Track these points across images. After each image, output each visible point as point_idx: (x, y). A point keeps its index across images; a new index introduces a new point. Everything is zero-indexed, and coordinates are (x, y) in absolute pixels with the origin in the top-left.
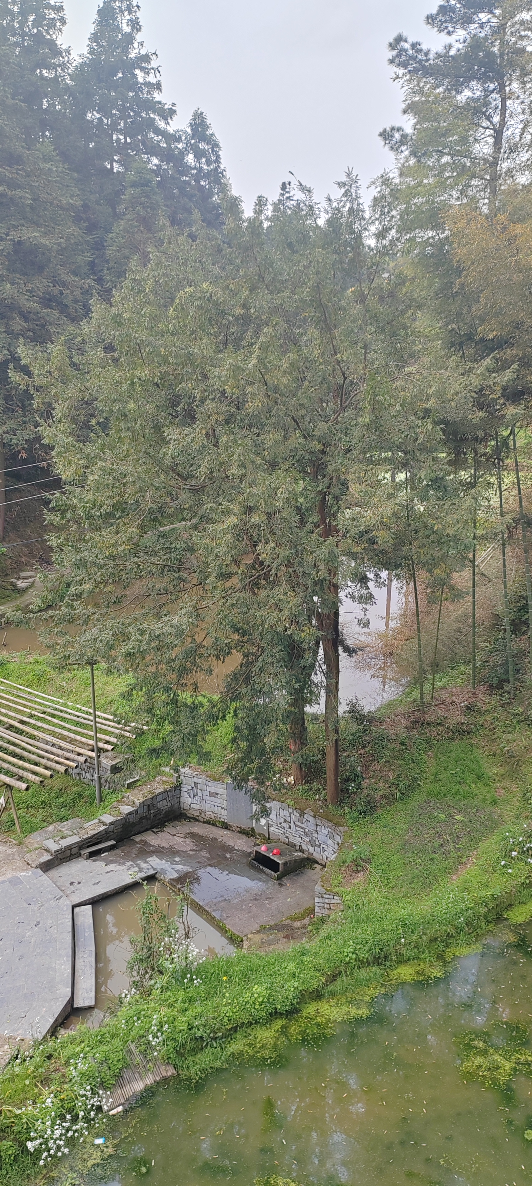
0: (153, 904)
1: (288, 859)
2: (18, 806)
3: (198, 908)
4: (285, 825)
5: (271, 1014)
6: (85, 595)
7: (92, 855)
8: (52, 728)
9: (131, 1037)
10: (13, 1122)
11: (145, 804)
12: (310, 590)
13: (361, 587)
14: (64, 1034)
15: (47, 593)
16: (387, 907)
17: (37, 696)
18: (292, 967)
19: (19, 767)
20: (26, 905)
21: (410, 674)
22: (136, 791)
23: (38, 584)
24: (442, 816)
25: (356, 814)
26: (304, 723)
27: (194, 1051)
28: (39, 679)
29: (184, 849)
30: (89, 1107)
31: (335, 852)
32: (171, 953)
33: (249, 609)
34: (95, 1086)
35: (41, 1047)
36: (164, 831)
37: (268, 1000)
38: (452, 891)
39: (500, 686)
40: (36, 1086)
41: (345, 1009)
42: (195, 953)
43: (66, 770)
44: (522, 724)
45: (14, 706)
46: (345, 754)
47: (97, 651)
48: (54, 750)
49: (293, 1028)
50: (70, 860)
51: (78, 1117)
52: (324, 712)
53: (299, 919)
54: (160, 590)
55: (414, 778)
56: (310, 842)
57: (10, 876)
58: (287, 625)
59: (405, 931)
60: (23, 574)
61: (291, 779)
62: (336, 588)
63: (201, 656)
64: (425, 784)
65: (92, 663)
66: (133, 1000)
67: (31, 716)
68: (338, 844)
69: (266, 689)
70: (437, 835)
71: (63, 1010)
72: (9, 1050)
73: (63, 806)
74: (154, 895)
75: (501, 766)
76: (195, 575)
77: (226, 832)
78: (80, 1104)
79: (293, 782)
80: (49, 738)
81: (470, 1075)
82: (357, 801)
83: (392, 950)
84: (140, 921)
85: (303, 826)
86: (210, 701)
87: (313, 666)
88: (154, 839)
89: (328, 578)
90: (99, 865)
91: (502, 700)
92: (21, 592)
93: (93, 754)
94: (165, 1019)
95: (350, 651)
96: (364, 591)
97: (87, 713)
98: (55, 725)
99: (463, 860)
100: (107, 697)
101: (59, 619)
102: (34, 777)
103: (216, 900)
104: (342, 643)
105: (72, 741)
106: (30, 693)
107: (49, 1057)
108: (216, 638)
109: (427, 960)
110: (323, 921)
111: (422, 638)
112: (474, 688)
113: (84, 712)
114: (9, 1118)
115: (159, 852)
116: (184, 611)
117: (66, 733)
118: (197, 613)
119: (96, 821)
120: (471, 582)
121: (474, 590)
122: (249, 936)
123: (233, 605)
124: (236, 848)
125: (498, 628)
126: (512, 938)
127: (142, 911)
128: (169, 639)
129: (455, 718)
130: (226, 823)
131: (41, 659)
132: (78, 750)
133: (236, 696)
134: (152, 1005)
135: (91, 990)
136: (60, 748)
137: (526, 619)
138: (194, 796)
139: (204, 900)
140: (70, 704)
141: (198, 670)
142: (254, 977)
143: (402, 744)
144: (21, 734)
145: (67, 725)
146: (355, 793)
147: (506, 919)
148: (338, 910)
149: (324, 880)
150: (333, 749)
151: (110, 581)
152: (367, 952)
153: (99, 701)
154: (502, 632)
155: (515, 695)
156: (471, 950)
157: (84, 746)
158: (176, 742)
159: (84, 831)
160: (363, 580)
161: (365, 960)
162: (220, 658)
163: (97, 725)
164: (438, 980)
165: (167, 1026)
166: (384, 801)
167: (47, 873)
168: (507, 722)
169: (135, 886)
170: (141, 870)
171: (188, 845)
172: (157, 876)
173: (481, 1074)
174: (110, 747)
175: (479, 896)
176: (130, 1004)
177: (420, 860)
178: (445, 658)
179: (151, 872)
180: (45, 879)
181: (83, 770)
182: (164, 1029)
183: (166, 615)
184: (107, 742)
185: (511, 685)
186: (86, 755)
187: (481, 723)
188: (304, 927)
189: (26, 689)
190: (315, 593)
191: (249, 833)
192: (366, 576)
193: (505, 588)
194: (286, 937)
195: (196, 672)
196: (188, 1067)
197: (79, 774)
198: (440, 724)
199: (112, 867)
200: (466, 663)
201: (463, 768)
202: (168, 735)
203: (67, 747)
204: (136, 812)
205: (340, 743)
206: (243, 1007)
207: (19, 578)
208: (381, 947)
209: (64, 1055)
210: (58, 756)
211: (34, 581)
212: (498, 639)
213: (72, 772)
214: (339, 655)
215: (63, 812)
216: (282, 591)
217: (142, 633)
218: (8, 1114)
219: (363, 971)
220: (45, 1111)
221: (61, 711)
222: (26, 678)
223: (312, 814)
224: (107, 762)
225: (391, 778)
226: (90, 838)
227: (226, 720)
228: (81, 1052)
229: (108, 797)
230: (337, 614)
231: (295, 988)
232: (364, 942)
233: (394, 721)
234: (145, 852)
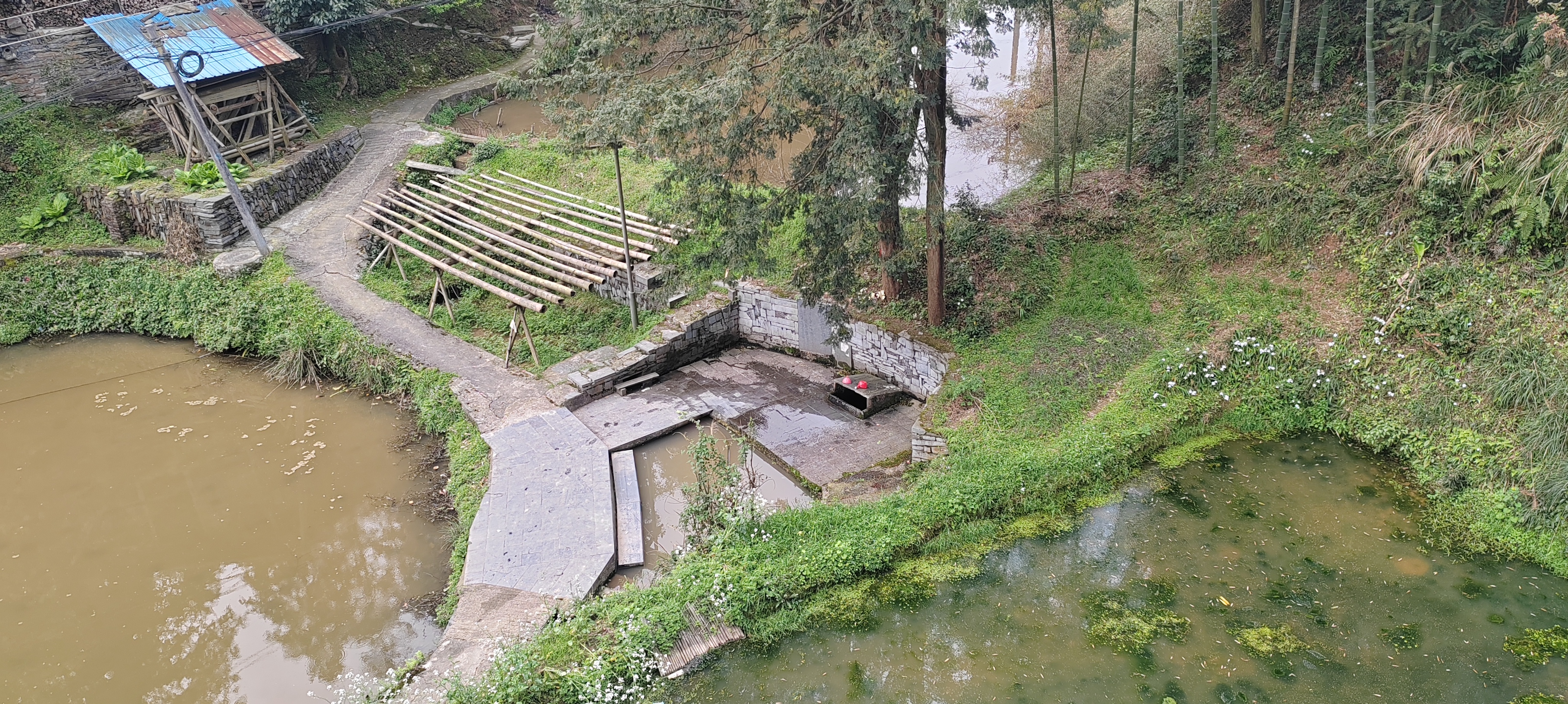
0: (709, 447)
1: (877, 393)
2: (533, 331)
3: (765, 453)
4: (874, 352)
5: (857, 573)
6: (601, 52)
7: (630, 390)
8: (569, 233)
9: (689, 597)
10: (558, 685)
11: (694, 327)
12: (907, 37)
13: (978, 32)
14: (608, 593)
15: (550, 51)
16: (1003, 450)
17: (547, 192)
18: (883, 520)
19: (531, 284)
20: (552, 450)
21: (1042, 153)
22: (682, 311)
23: (540, 41)
24: (1079, 338)
25: (966, 337)
26: (898, 220)
27: (765, 613)
28: (548, 170)
29: (746, 383)
30: (644, 670)
31: (937, 385)
32: (734, 504)
33: (823, 66)
34: (649, 648)
35: (583, 606)
36: (719, 361)
37: (854, 557)
38: (1088, 430)
39: (1164, 166)
40: (581, 647)
41: (948, 567)
42: (763, 504)
43: (591, 286)
44: (1191, 217)
45: (518, 205)
46: (952, 261)
47: (620, 126)
48: (574, 261)
49: (885, 588)
50: (603, 397)
51: (632, 681)
52: (925, 206)
53: (892, 465)
54: (701, 43)
55: (1044, 290)
56: (905, 372)
57: (530, 416)
58: (876, 88)
59: (1026, 479)
60: (517, 29)
61: (881, 294)
62: (943, 33)
63: (760, 133)
64: (1057, 297)
65: (616, 146)
66: (689, 557)
67: (542, 218)
68: (942, 374)
69: (847, 175)
70: (1072, 362)
71: (607, 567)
72: (546, 610)
73: (590, 330)
74: (709, 437)
75: (1160, 273)
76: (748, 20)
77: (798, 361)
78: (633, 667)
79: (883, 298)
80: (567, 246)
81: (1100, 639)
82: (967, 320)
83: (1009, 500)
84: (694, 468)
85: (896, 352)
86: (773, 193)
87: (910, 144)
88: (706, 371)
89: (932, 20)
90: (639, 402)
91: (1166, 186)
92: (516, 53)
93: (625, 266)
94: (729, 578)
95: (959, 121)
96: (981, 38)
97: (613, 212)
98: (572, 229)
99: (1104, 393)
100: (639, 191)
101: (569, 86)
102: (550, 295)
103: (787, 444)
104: (951, 112)
105: (596, 249)
106: (538, 188)
107: (594, 617)
108: (779, 107)
109: (1053, 512)
110: (922, 467)
111: (1060, 103)
112: (1129, 170)
113: (609, 211)
114: (553, 680)
115: (714, 386)
116: (735, 70)
117: (587, 239)
118: (753, 73)
119: (633, 349)
120: (1132, 23)
121: (1135, 34)
122: (829, 485)
123: (801, 60)
124: (811, 380)
125: (1166, 87)
126: (1161, 485)
127: (695, 455)
128: (716, 110)
129: (1101, 210)
130: (798, 350)
131: (549, 142)
132: (605, 260)
133: (808, 186)
134: (712, 562)
135: (638, 546)
136: (582, 258)
137: (1207, 73)
138: (756, 317)
139: (772, 443)
140: (590, 201)
141: (757, 153)
142: (836, 531)
143: (1029, 245)
144: (530, 241)
145: (588, 229)
146: (965, 310)
147: (1156, 464)
148: (942, 453)
149: (923, 418)
150: (937, 253)
151: (634, 32)
152: (978, 503)
153: (629, 197)
154: (1171, 93)
155: (1185, 179)
156: (1108, 500)
157: (613, 255)
158: (729, 246)
159: (618, 362)
160: (981, 21)
161: (974, 512)
162: (785, 136)
163: (628, 227)
164: (1065, 535)
165: (731, 585)
166: (1002, 320)
167: (575, 412)
168: (1172, 215)
169: (687, 426)
170: (692, 408)
171: (750, 378)
172: (713, 415)
173: (1113, 637)
174: (645, 256)
175: (1122, 436)
176: (685, 562)
177: (1048, 394)
178: (1091, 131)
179: (705, 410)
180: (572, 418)
181: (613, 285)
182: (728, 589)
183: (710, 77)
184: (642, 250)
185: (1179, 166)
186: (615, 267)
187: (1135, 217)
188: (899, 474)
189: (532, 183)
190: (913, 41)
191: (828, 362)
192: (985, 16)
193: (1180, 28)
194: (876, 486)
195: (754, 154)
196: (759, 630)
197: (608, 291)
198: (1079, 219)
199: (655, 404)
200: (1119, 137)
201: (1109, 276)
202: (719, 239)
203: (591, 257)
204: (683, 337)
205: (946, 246)
206: (823, 566)
207: (512, 34)
208: (995, 497)
209: (612, 615)
210: (579, 268)
211: (533, 38)
212: (1165, 103)
213: (600, 288)
214: (945, 130)
215: (591, 339)
216: (868, 38)
217: (680, 101)
218: (551, 676)
219: (971, 524)
220: (595, 675)
221: (580, 211)
222: (531, 168)
223: (908, 337)
224: (643, 275)
225: (1013, 290)
226: (626, 370)
227: (794, 218)
228: (631, 612)
229: (647, 319)
230: (943, 71)
231: (887, 544)
232: (974, 491)
233: (1018, 216)
234: (697, 386)
